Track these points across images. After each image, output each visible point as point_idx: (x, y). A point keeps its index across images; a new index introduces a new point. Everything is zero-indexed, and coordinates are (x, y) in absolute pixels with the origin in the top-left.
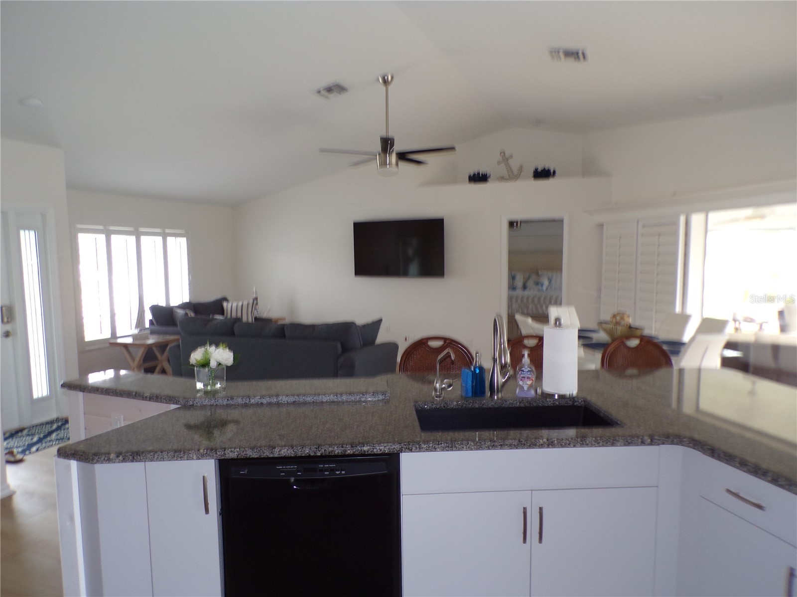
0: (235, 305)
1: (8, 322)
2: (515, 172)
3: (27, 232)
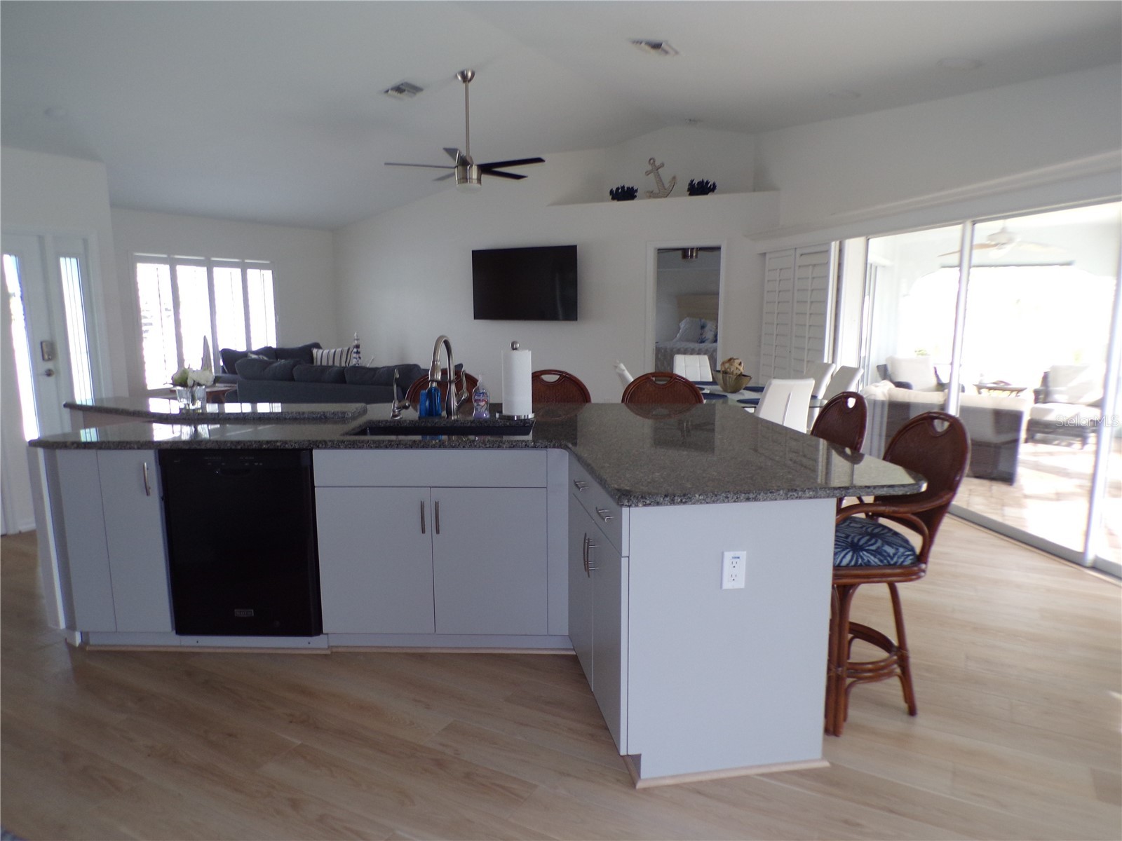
0: (326, 352)
1: (49, 359)
2: (667, 185)
3: (68, 259)
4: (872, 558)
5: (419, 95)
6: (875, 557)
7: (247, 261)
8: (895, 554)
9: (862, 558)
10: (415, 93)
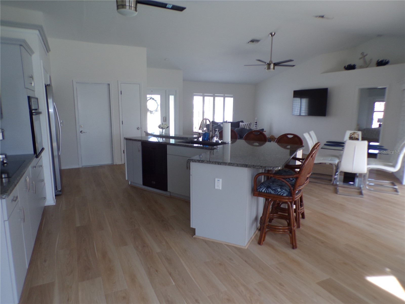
0: (243, 124)
2: (368, 63)
3: (172, 96)
4: (272, 191)
5: (259, 42)
6: (273, 191)
7: (226, 95)
8: (280, 192)
9: (268, 190)
10: (258, 42)
